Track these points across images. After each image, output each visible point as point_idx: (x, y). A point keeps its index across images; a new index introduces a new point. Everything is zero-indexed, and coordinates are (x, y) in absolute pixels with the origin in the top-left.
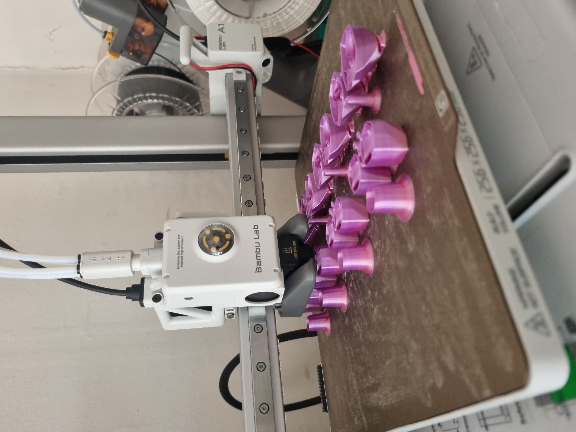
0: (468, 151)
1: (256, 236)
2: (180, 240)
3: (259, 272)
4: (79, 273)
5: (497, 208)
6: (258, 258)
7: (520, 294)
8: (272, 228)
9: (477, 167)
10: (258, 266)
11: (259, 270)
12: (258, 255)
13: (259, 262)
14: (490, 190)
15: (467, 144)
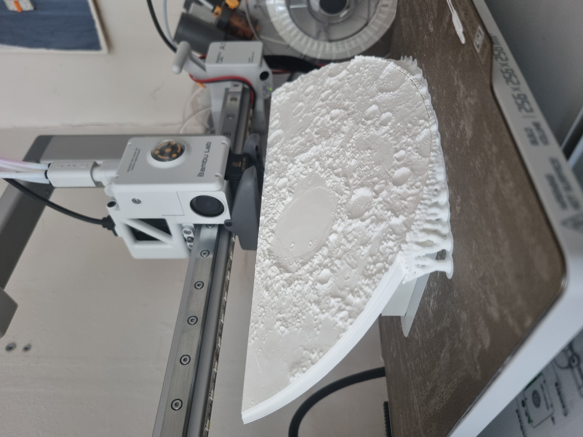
0: (508, 80)
1: (207, 150)
2: (137, 152)
3: (201, 176)
4: (47, 177)
6: (203, 166)
7: (559, 197)
8: (223, 146)
9: (516, 93)
10: (202, 172)
11: (201, 175)
12: (204, 164)
13: (203, 169)
15: (507, 75)
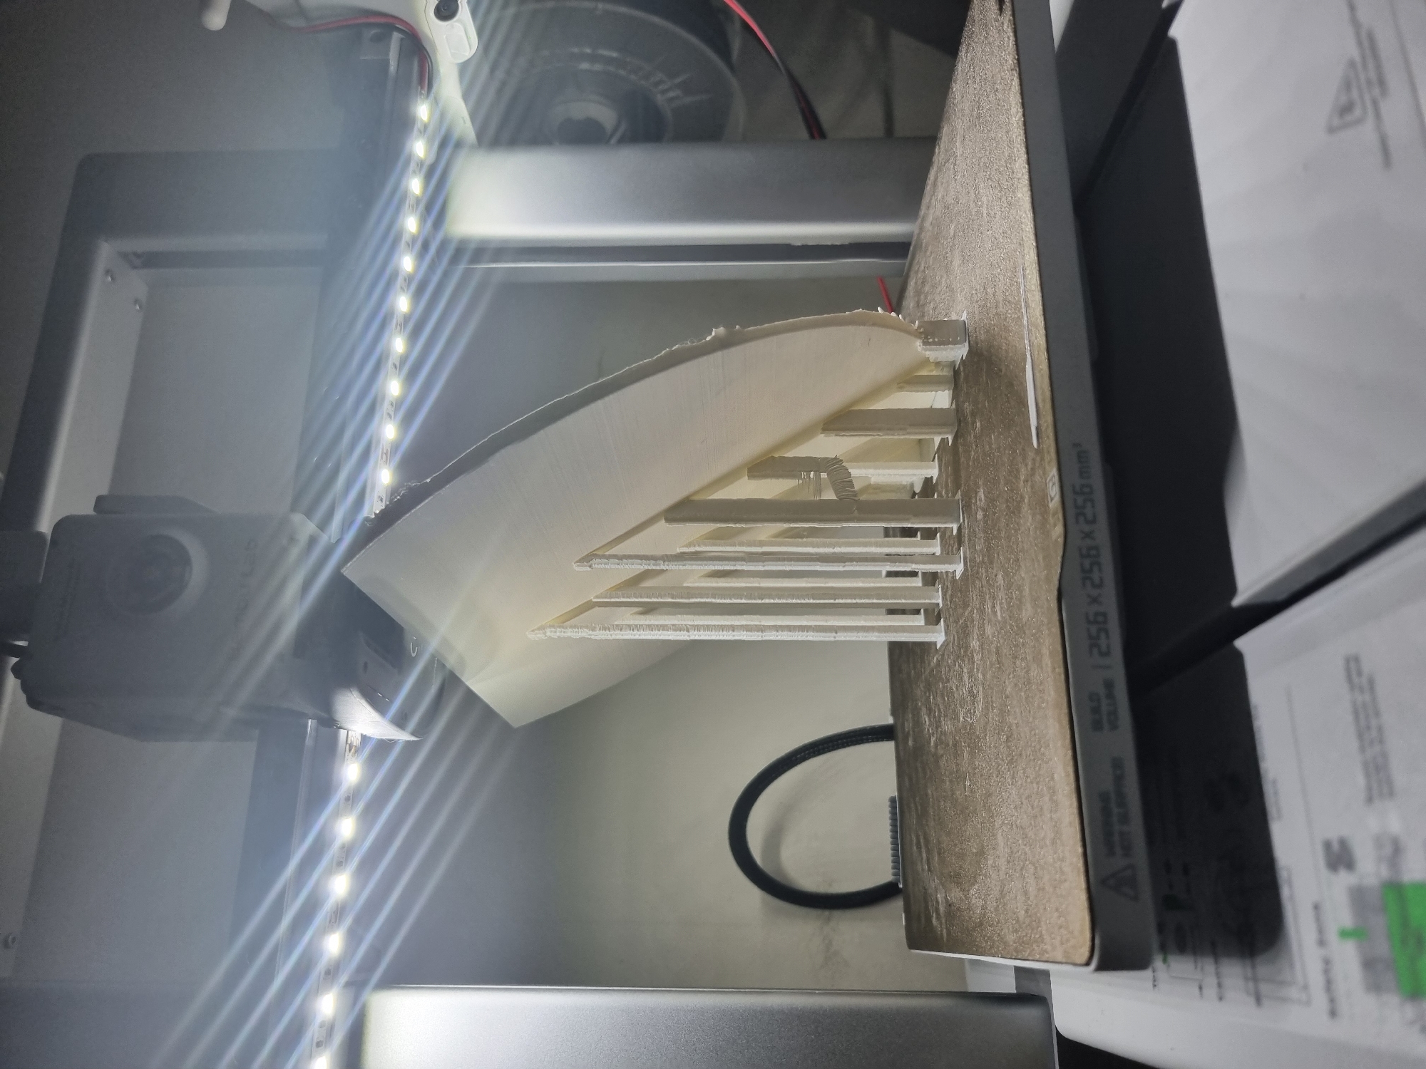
5: (1109, 685)
9: (1094, 608)
14: (1107, 654)
15: (1087, 563)
